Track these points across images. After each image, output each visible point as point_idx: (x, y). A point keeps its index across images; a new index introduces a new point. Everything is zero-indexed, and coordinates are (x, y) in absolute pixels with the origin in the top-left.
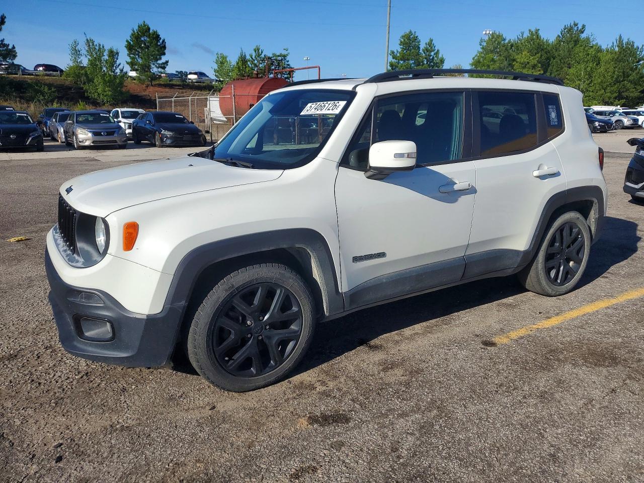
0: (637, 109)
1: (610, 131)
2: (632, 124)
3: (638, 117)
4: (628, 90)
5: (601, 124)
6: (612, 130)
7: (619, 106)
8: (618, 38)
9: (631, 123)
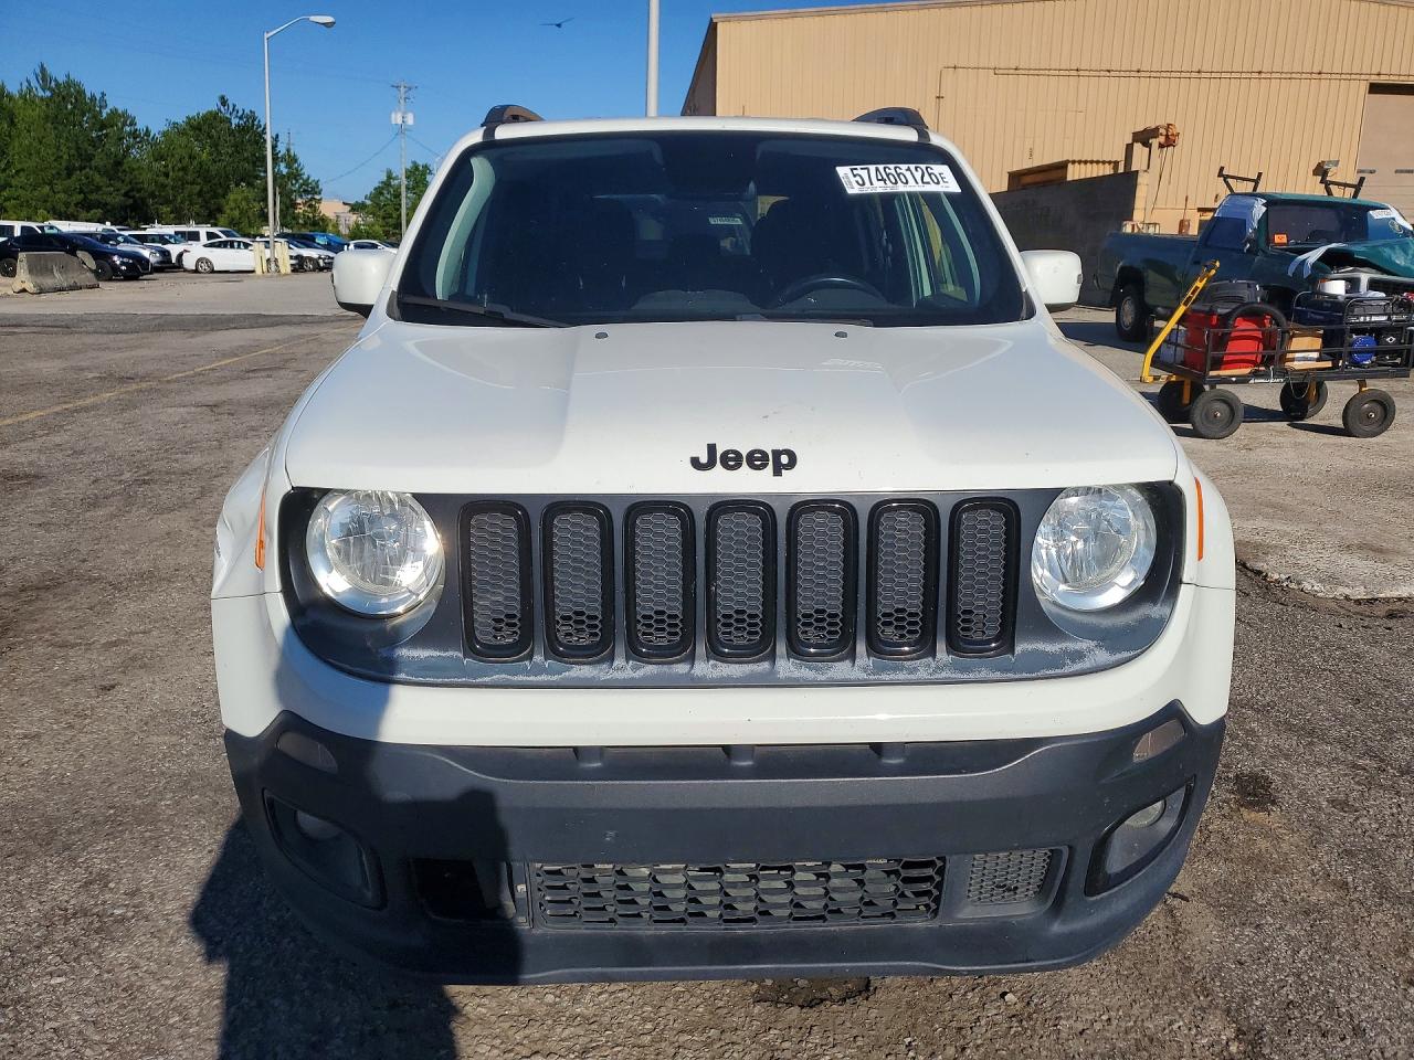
0: (145, 229)
1: (144, 277)
2: (161, 262)
3: (167, 247)
4: (98, 188)
5: (125, 260)
6: (151, 273)
7: (108, 223)
8: (38, 71)
9: (159, 259)
